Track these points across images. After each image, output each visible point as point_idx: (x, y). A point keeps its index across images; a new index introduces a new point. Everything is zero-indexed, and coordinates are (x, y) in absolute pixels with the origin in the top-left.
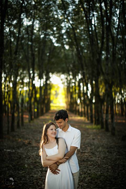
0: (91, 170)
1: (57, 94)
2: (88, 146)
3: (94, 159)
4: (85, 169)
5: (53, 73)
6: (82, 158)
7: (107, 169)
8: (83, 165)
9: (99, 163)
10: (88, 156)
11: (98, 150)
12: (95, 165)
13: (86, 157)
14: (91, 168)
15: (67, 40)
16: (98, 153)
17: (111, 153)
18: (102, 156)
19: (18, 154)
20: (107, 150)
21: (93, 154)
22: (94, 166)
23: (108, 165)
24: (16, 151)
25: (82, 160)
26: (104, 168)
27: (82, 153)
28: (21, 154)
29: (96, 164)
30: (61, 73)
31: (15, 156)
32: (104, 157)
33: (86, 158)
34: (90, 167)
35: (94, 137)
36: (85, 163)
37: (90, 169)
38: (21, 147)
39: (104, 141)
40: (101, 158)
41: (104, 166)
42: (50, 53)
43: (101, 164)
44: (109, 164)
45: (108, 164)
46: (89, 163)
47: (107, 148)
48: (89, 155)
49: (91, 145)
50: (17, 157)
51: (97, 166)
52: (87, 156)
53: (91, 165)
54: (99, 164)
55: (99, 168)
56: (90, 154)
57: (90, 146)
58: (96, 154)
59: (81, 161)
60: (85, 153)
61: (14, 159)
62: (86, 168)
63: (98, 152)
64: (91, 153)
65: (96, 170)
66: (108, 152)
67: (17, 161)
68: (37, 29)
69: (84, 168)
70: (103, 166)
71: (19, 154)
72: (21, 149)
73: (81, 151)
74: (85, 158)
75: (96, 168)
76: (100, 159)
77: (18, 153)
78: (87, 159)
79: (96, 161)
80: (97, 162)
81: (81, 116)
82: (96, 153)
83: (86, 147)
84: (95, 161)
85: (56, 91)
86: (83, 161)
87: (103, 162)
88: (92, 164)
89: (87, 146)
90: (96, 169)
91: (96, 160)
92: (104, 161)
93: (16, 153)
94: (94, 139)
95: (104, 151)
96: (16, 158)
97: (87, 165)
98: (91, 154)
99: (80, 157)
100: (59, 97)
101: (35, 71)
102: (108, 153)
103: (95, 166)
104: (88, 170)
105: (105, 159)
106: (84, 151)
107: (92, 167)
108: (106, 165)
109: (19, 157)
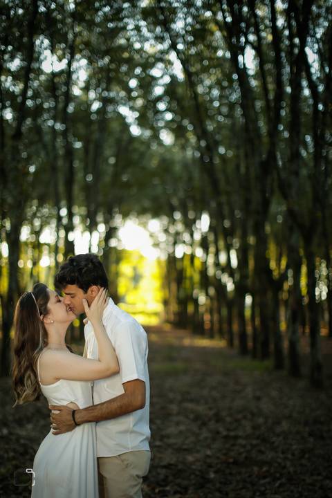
0: (267, 492)
1: (136, 278)
2: (245, 417)
3: (270, 455)
4: (244, 490)
5: (125, 215)
6: (232, 454)
7: (321, 488)
8: (238, 478)
9: (291, 469)
10: (249, 447)
11: (278, 430)
12: (278, 475)
13: (242, 450)
14: (264, 485)
15: (169, 116)
16: (281, 438)
17: (322, 438)
18: (294, 447)
19: (18, 440)
20: (307, 429)
21: (264, 440)
22: (275, 479)
23: (320, 478)
24: (11, 433)
25: (231, 460)
26: (310, 487)
27: (226, 437)
28: (27, 442)
29: (282, 475)
30: (149, 216)
31: (6, 446)
32: (303, 452)
33: (244, 455)
34: (262, 482)
35: (258, 394)
36: (243, 470)
37: (263, 489)
38: (29, 420)
39: (291, 402)
40: (293, 455)
41: (309, 480)
42: (117, 156)
43: (295, 472)
44: (324, 474)
45: (319, 474)
46: (256, 469)
47: (306, 424)
48: (253, 446)
49: (253, 414)
50: (14, 450)
51: (284, 480)
52: (244, 446)
53: (264, 477)
54: (289, 473)
55: (292, 488)
56: (254, 442)
57: (249, 416)
58: (273, 443)
59: (229, 463)
60: (236, 437)
61: (6, 455)
62: (249, 486)
63: (278, 435)
64: (258, 438)
65: (284, 491)
66: (311, 435)
67: (14, 462)
68: (82, 84)
69: (241, 486)
70: (304, 480)
71: (22, 441)
72: (30, 426)
73: (225, 433)
74: (240, 454)
75: (281, 485)
76: (290, 456)
77: (19, 438)
78: (246, 458)
79: (279, 464)
80: (284, 467)
81: (211, 337)
82: (274, 439)
83: (237, 421)
84: (276, 465)
85: (135, 269)
86: (236, 463)
87: (302, 465)
88: (267, 471)
89: (240, 416)
90: (281, 489)
91: (279, 460)
92: (304, 462)
93: (13, 438)
94: (258, 399)
95: (298, 433)
96: (11, 454)
97: (250, 476)
98: (258, 441)
99: (224, 451)
100: (143, 284)
101: (76, 209)
102: (311, 439)
103: (279, 479)
104: (258, 494)
105: (307, 456)
106: (232, 434)
107: (269, 483)
108: (315, 478)
109: (21, 450)
